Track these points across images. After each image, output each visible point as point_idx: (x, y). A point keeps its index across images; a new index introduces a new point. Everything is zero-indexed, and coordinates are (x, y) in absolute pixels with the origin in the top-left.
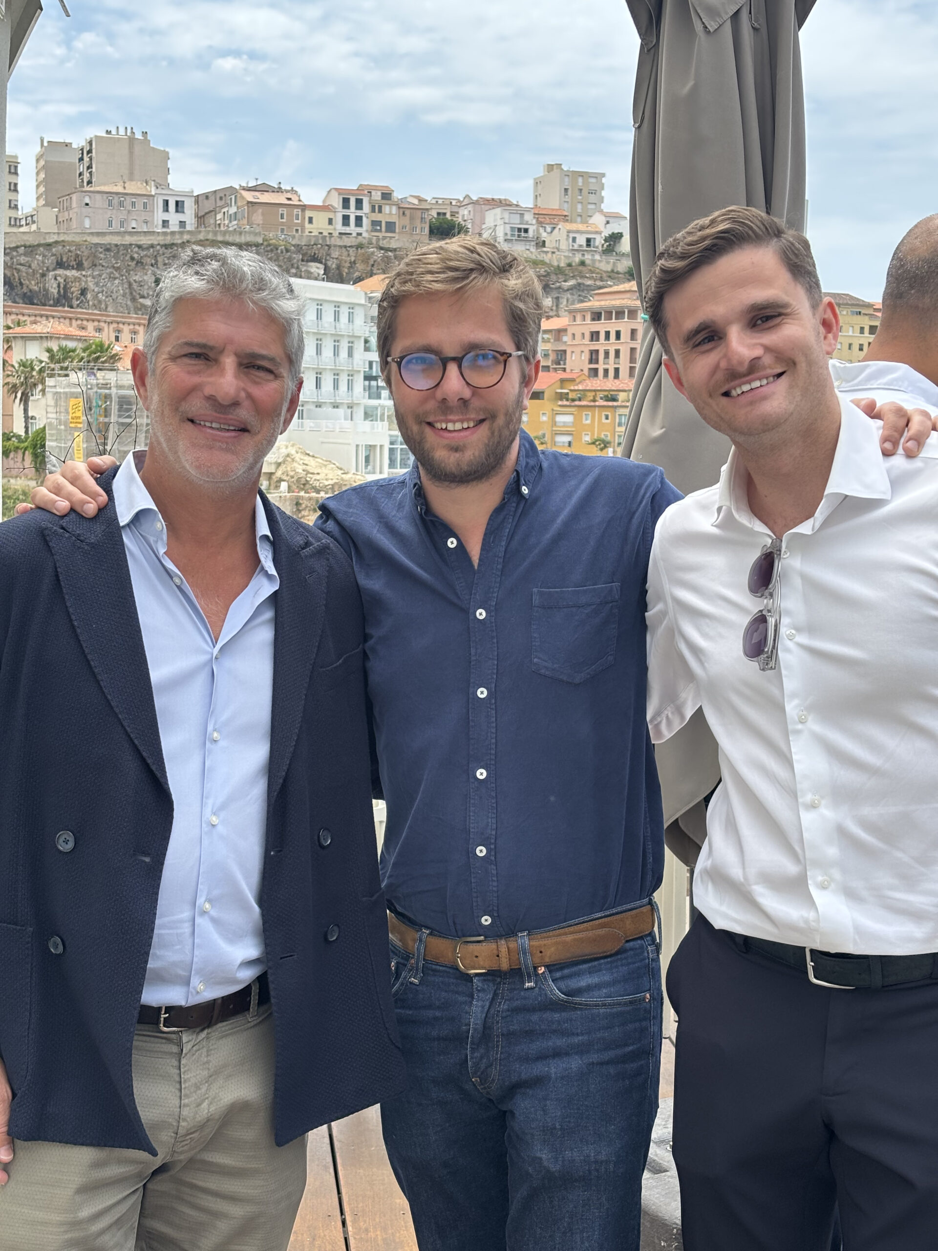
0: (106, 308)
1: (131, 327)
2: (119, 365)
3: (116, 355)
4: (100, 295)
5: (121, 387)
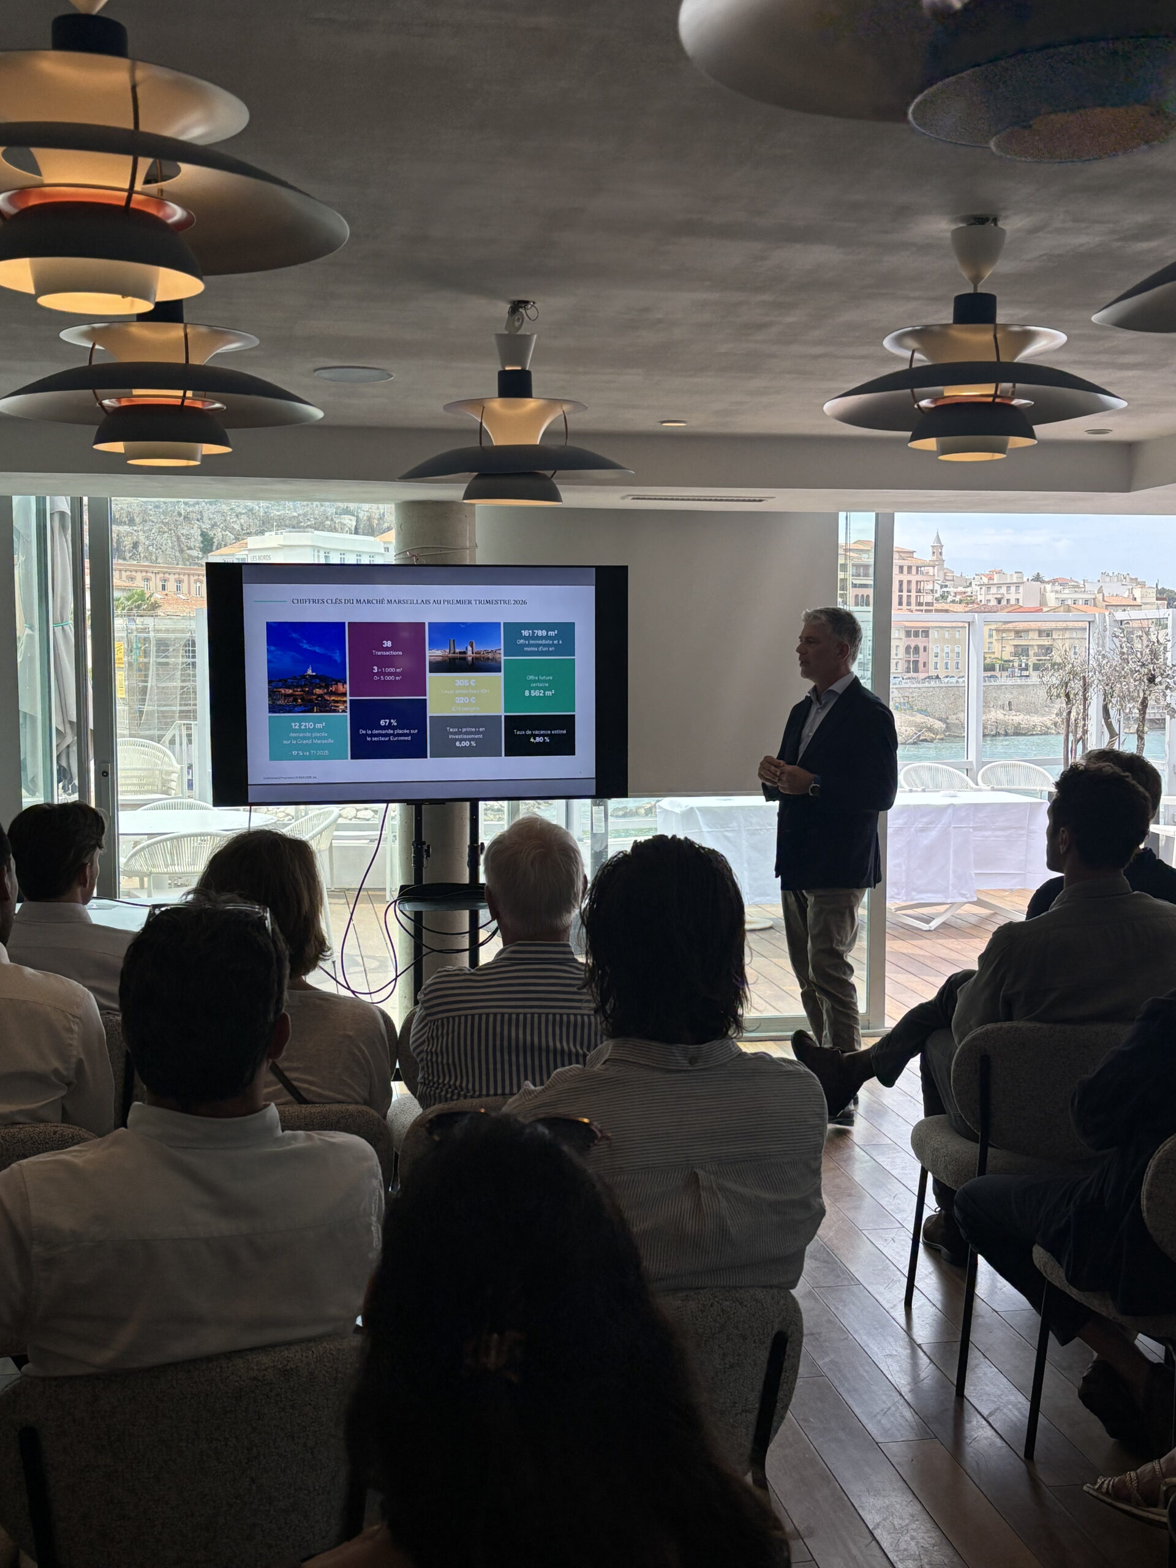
0: (156, 559)
1: (177, 576)
2: (160, 612)
3: (156, 602)
4: (151, 548)
5: (158, 631)
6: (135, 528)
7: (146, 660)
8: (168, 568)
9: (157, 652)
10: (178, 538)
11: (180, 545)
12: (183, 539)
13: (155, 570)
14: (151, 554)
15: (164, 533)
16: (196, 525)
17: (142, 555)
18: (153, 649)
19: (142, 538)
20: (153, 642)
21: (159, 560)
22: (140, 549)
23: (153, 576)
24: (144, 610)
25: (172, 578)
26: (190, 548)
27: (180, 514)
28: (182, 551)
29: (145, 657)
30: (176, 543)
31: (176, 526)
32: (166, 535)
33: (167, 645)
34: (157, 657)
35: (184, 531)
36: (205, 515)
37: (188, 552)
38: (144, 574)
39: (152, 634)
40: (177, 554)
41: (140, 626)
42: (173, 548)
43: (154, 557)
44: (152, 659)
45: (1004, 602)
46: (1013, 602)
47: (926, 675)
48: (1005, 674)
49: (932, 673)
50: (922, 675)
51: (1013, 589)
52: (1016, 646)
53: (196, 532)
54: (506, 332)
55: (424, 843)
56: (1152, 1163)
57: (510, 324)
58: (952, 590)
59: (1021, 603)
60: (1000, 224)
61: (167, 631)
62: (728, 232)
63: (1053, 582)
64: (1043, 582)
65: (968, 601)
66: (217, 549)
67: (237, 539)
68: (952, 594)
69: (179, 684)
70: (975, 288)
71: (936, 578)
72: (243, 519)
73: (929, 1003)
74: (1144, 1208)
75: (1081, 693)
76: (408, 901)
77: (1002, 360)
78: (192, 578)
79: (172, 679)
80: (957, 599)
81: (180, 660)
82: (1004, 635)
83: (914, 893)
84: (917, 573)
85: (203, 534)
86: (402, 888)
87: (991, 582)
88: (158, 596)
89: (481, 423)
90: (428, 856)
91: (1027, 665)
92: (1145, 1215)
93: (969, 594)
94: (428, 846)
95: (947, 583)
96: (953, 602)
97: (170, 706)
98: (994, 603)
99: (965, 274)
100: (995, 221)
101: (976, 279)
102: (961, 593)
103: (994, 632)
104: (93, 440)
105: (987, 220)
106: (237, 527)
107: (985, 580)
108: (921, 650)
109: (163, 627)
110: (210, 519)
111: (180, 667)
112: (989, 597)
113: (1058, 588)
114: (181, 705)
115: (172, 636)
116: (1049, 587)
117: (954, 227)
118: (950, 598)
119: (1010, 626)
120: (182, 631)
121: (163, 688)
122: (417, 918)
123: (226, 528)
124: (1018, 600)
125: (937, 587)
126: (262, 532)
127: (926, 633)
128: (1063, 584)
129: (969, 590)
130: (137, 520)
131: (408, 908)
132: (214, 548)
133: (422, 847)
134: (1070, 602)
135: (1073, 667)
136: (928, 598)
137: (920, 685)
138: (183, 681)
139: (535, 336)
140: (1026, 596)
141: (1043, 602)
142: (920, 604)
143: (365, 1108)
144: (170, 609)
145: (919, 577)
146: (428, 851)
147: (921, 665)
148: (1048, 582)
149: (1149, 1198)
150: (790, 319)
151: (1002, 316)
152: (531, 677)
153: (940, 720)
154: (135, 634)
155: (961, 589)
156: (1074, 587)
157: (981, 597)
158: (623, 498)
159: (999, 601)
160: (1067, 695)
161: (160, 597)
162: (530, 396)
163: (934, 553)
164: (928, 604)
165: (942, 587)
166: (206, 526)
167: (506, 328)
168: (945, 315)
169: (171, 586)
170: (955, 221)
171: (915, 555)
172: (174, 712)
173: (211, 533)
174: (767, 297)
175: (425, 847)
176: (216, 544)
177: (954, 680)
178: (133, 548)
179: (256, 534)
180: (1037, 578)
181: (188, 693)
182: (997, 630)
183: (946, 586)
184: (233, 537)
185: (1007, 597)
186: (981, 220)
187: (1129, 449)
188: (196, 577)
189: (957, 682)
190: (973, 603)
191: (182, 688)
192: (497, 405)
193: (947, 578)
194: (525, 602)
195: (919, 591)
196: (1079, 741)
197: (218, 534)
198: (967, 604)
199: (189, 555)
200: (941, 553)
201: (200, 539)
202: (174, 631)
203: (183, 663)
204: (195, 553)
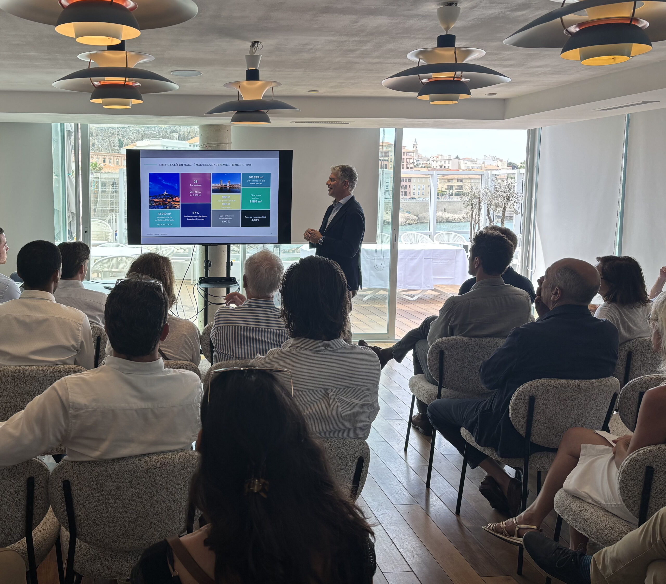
1: (109, 157)
2: (103, 171)
3: (101, 167)
4: (99, 146)
5: (102, 178)
6: (93, 138)
7: (97, 190)
8: (106, 154)
9: (102, 187)
10: (110, 142)
11: (110, 145)
12: (111, 142)
13: (101, 155)
14: (99, 148)
15: (104, 140)
16: (117, 137)
17: (96, 149)
18: (100, 185)
19: (96, 142)
20: (100, 183)
21: (103, 151)
22: (95, 146)
23: (100, 157)
24: (96, 170)
25: (107, 158)
26: (114, 146)
27: (111, 133)
28: (111, 147)
29: (97, 189)
30: (109, 144)
31: (109, 137)
32: (105, 141)
33: (105, 184)
34: (102, 188)
35: (112, 140)
36: (120, 133)
37: (114, 147)
38: (97, 156)
39: (100, 180)
40: (109, 148)
41: (95, 176)
42: (108, 146)
43: (100, 150)
44: (100, 190)
45: (443, 167)
46: (447, 167)
47: (410, 197)
48: (443, 197)
49: (412, 196)
50: (408, 197)
51: (447, 162)
52: (448, 186)
53: (117, 140)
54: (250, 54)
55: (209, 261)
56: (514, 395)
57: (251, 51)
58: (421, 162)
59: (450, 168)
60: (458, 5)
61: (105, 178)
62: (343, 11)
63: (464, 159)
64: (459, 159)
65: (428, 167)
66: (125, 146)
67: (132, 142)
68: (421, 164)
69: (109, 199)
70: (447, 32)
71: (415, 157)
72: (135, 135)
73: (417, 329)
74: (510, 414)
75: (478, 204)
76: (202, 283)
77: (457, 62)
78: (115, 158)
79: (107, 197)
80: (424, 166)
81: (110, 190)
82: (443, 181)
83: (407, 285)
84: (407, 155)
85: (119, 140)
86: (200, 278)
87: (438, 159)
88: (102, 165)
89: (239, 91)
90: (210, 266)
91: (452, 193)
92: (511, 416)
93: (428, 164)
94: (210, 262)
95: (419, 159)
96: (422, 167)
97: (107, 207)
98: (439, 167)
99: (442, 27)
100: (456, 4)
101: (447, 29)
102: (425, 164)
103: (439, 180)
104: (90, 98)
105: (453, 4)
106: (132, 138)
107: (435, 158)
108: (408, 186)
109: (104, 177)
110: (122, 134)
111: (110, 193)
112: (436, 165)
113: (466, 162)
114: (110, 207)
115: (107, 180)
116: (462, 161)
117: (439, 7)
118: (420, 166)
119: (446, 177)
120: (111, 179)
121: (104, 201)
122: (206, 290)
123: (128, 138)
124: (449, 166)
125: (415, 161)
126: (142, 140)
127: (410, 180)
128: (468, 160)
129: (428, 162)
130: (94, 135)
131: (203, 286)
132: (124, 146)
133: (208, 263)
134: (471, 168)
135: (475, 193)
136: (411, 166)
137: (407, 201)
138: (111, 198)
139: (261, 56)
140: (451, 165)
141: (459, 168)
142: (408, 168)
143: (190, 362)
144: (106, 170)
145: (408, 157)
146: (210, 264)
147: (408, 193)
148: (462, 159)
149: (513, 409)
150: (365, 48)
151: (457, 44)
152: (253, 195)
153: (416, 215)
154: (93, 179)
155: (425, 162)
156: (472, 161)
157: (433, 165)
158: (291, 123)
159: (441, 167)
160: (472, 205)
161: (103, 165)
162: (259, 80)
163: (414, 147)
164: (411, 168)
165: (417, 161)
166: (120, 137)
167: (250, 53)
168: (434, 44)
169: (107, 161)
170: (439, 4)
171: (406, 148)
172: (108, 210)
173: (122, 140)
174: (356, 39)
175: (209, 262)
176: (124, 144)
177: (421, 199)
178: (93, 145)
179: (140, 140)
180: (457, 158)
181: (113, 203)
182: (440, 179)
183: (419, 161)
184: (131, 141)
185: (444, 165)
186: (450, 4)
187: (504, 101)
188: (117, 157)
189: (423, 200)
190: (430, 167)
191: (111, 201)
192: (245, 83)
193: (419, 157)
194: (251, 165)
195: (407, 163)
196: (476, 224)
197: (125, 140)
198: (428, 168)
199: (114, 149)
200: (417, 147)
201: (118, 142)
202: (108, 178)
203: (111, 191)
204: (116, 148)
